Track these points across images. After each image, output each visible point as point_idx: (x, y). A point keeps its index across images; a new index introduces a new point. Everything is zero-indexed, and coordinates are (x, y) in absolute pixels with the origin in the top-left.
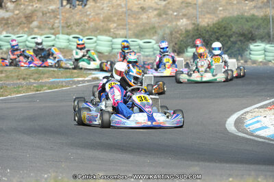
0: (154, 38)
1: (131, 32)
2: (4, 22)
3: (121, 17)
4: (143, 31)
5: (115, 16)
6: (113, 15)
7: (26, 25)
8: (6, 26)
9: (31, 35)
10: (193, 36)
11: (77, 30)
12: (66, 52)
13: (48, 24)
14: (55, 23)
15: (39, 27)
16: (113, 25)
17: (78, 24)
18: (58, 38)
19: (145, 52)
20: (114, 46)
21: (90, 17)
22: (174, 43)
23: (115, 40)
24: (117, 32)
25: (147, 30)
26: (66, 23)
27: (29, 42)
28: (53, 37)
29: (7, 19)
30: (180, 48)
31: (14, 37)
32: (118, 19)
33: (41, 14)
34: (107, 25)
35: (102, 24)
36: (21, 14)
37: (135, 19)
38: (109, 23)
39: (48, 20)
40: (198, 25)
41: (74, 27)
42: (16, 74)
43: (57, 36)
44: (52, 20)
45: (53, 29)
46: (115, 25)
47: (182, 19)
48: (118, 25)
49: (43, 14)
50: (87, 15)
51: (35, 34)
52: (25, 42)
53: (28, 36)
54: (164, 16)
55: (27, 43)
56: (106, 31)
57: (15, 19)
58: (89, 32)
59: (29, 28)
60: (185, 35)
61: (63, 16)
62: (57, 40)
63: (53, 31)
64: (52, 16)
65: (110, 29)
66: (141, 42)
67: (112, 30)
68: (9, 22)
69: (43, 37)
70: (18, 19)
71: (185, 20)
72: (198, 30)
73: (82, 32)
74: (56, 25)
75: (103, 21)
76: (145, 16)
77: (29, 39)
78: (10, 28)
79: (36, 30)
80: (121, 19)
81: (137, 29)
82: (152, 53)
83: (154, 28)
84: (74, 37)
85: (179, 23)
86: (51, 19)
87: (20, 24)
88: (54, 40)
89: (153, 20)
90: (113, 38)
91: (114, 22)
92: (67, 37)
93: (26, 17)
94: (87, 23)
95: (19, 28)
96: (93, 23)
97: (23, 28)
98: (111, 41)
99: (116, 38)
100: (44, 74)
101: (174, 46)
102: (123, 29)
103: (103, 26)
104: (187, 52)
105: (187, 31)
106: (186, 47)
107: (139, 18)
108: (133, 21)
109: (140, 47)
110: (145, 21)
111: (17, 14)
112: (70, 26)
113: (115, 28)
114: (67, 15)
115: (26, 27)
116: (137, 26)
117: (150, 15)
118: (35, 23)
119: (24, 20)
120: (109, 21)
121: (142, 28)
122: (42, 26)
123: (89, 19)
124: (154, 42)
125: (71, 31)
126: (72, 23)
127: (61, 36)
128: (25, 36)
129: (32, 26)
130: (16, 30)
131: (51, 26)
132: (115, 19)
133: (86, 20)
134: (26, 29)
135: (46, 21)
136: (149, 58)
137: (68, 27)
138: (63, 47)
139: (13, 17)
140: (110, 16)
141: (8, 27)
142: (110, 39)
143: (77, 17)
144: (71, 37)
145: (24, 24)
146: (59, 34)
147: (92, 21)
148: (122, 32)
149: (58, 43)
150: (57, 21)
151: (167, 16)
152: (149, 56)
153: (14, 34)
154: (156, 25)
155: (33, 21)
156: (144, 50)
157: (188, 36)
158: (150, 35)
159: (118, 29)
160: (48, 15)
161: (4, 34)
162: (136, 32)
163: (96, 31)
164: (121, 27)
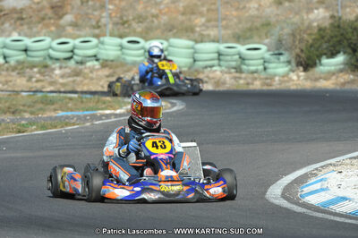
0: (267, 41)
1: (229, 32)
2: (15, 16)
3: (213, 7)
4: (250, 29)
5: (203, 5)
6: (199, 3)
7: (52, 21)
8: (18, 23)
9: (59, 37)
10: (332, 37)
11: (139, 30)
12: (117, 67)
13: (90, 19)
14: (101, 17)
15: (75, 25)
16: (200, 21)
17: (140, 19)
18: (102, 43)
19: (248, 65)
20: (198, 56)
21: (162, 7)
22: (298, 51)
23: (200, 46)
24: (205, 33)
25: (257, 29)
26: (121, 18)
27: (54, 50)
28: (95, 41)
29: (22, 11)
30: (309, 58)
31: (28, 42)
32: (208, 10)
33: (79, 3)
34: (190, 20)
35: (181, 18)
36: (45, 3)
37: (237, 9)
38: (193, 17)
39: (90, 11)
40: (340, 18)
41: (134, 25)
42: (7, 104)
43: (102, 39)
44: (96, 13)
45: (99, 27)
46: (203, 20)
47: (317, 9)
48: (209, 21)
49: (82, 3)
50: (157, 4)
51: (66, 37)
52: (47, 49)
53: (53, 40)
54: (287, 4)
55: (51, 52)
56: (187, 31)
57: (34, 11)
58: (158, 32)
59: (58, 26)
60: (317, 36)
61: (115, 5)
62: (100, 45)
63: (97, 31)
64: (98, 4)
65: (196, 26)
66: (242, 49)
67: (198, 29)
68: (24, 16)
69: (77, 42)
70: (39, 11)
71: (321, 10)
72: (339, 27)
73: (147, 33)
74: (103, 21)
75: (183, 14)
76: (254, 5)
77: (54, 44)
78: (25, 27)
79: (69, 29)
80: (213, 10)
81: (240, 26)
82: (261, 67)
83: (268, 24)
84: (129, 42)
85: (312, 16)
86: (95, 10)
87: (43, 19)
88: (97, 46)
89: (268, 11)
90: (196, 42)
91: (201, 14)
92: (118, 41)
93: (52, 8)
94: (156, 16)
95: (40, 26)
96: (165, 18)
97: (47, 26)
98: (193, 48)
99: (202, 41)
100: (53, 104)
101: (298, 56)
102: (217, 27)
103: (182, 22)
104: (321, 65)
105: (320, 29)
106: (319, 57)
107: (245, 7)
108: (234, 13)
109: (240, 57)
110: (253, 12)
111: (38, 3)
112: (126, 22)
113: (203, 25)
114: (123, 4)
115: (53, 24)
116: (240, 22)
117: (262, 3)
118: (68, 18)
119: (49, 12)
120: (193, 13)
121: (249, 25)
122: (80, 22)
123: (160, 11)
124: (264, 48)
125: (127, 30)
126: (131, 18)
127: (107, 39)
128: (48, 40)
129: (62, 22)
130: (35, 30)
131: (94, 23)
132: (204, 9)
133: (154, 11)
134: (53, 28)
135: (87, 14)
136: (256, 75)
137: (123, 24)
138: (112, 58)
139: (31, 8)
140: (195, 5)
141: (22, 25)
142: (191, 43)
143: (140, 7)
144: (124, 41)
145: (50, 18)
146: (105, 35)
147: (165, 14)
148: (213, 32)
149: (103, 51)
150: (104, 14)
151: (292, 4)
152: (256, 72)
153: (30, 36)
154: (273, 20)
155: (64, 15)
156: (247, 62)
157: (323, 37)
158: (260, 37)
159: (208, 27)
160: (90, 3)
161: (15, 36)
162: (237, 31)
163: (170, 31)
164: (213, 23)
